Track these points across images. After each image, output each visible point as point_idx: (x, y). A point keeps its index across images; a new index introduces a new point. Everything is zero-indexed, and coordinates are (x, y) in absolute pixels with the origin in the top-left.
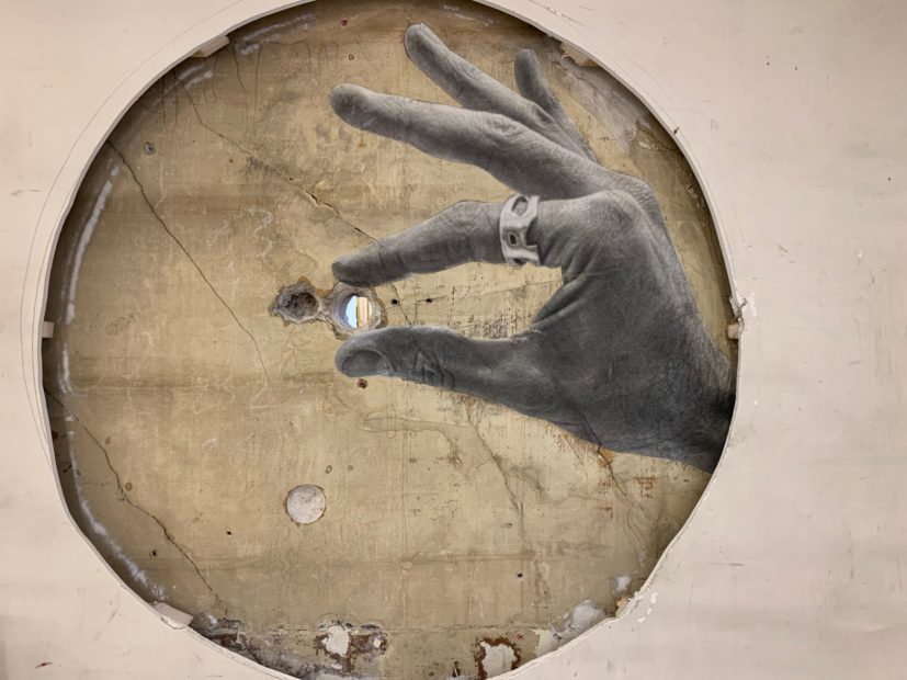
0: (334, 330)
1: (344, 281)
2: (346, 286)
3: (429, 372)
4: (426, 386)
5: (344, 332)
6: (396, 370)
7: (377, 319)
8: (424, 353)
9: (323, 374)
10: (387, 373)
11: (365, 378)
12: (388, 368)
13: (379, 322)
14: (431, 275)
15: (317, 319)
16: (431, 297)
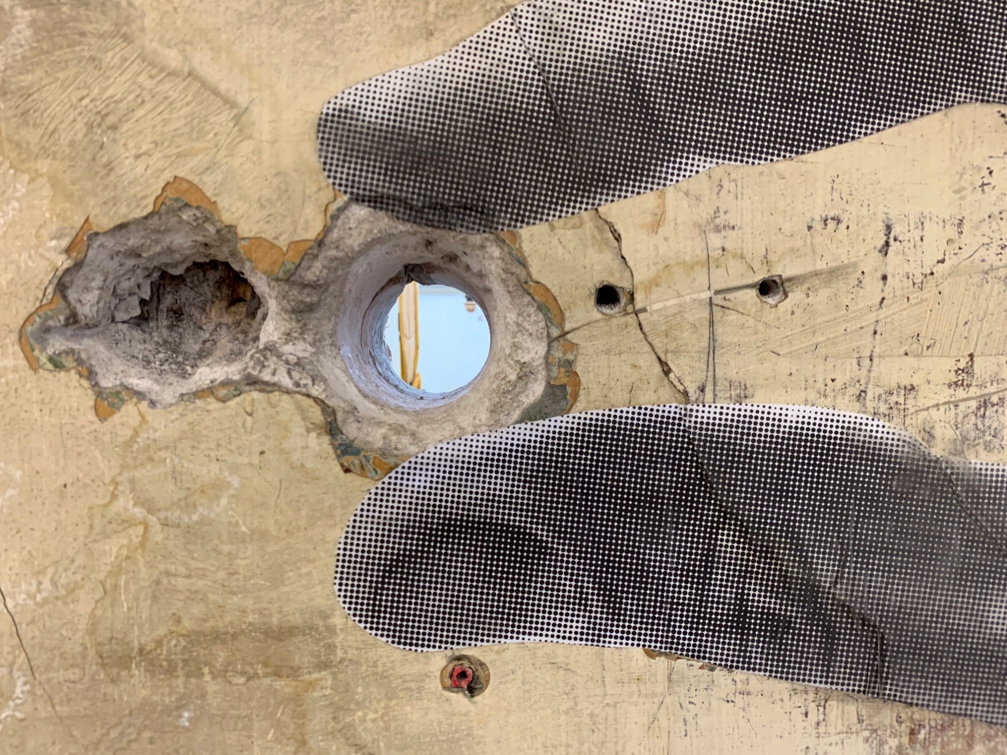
0: (332, 429)
1: (376, 201)
2: (383, 222)
3: (769, 616)
4: (756, 681)
5: (375, 437)
6: (615, 612)
7: (525, 373)
8: (744, 532)
9: (284, 633)
10: (578, 625)
11: (474, 651)
12: (582, 601)
13: (536, 390)
14: (782, 165)
15: (252, 382)
16: (784, 269)
